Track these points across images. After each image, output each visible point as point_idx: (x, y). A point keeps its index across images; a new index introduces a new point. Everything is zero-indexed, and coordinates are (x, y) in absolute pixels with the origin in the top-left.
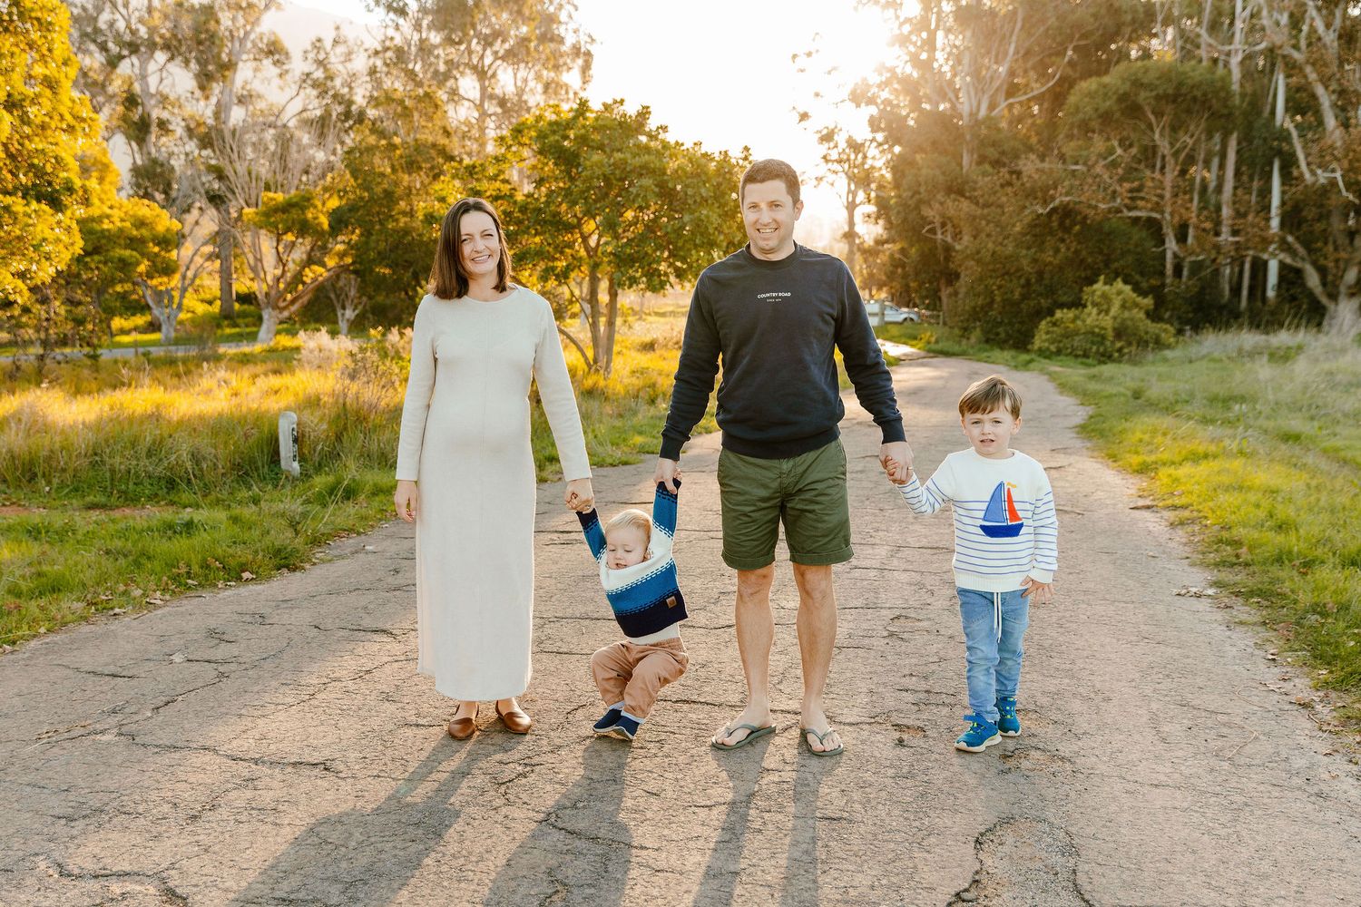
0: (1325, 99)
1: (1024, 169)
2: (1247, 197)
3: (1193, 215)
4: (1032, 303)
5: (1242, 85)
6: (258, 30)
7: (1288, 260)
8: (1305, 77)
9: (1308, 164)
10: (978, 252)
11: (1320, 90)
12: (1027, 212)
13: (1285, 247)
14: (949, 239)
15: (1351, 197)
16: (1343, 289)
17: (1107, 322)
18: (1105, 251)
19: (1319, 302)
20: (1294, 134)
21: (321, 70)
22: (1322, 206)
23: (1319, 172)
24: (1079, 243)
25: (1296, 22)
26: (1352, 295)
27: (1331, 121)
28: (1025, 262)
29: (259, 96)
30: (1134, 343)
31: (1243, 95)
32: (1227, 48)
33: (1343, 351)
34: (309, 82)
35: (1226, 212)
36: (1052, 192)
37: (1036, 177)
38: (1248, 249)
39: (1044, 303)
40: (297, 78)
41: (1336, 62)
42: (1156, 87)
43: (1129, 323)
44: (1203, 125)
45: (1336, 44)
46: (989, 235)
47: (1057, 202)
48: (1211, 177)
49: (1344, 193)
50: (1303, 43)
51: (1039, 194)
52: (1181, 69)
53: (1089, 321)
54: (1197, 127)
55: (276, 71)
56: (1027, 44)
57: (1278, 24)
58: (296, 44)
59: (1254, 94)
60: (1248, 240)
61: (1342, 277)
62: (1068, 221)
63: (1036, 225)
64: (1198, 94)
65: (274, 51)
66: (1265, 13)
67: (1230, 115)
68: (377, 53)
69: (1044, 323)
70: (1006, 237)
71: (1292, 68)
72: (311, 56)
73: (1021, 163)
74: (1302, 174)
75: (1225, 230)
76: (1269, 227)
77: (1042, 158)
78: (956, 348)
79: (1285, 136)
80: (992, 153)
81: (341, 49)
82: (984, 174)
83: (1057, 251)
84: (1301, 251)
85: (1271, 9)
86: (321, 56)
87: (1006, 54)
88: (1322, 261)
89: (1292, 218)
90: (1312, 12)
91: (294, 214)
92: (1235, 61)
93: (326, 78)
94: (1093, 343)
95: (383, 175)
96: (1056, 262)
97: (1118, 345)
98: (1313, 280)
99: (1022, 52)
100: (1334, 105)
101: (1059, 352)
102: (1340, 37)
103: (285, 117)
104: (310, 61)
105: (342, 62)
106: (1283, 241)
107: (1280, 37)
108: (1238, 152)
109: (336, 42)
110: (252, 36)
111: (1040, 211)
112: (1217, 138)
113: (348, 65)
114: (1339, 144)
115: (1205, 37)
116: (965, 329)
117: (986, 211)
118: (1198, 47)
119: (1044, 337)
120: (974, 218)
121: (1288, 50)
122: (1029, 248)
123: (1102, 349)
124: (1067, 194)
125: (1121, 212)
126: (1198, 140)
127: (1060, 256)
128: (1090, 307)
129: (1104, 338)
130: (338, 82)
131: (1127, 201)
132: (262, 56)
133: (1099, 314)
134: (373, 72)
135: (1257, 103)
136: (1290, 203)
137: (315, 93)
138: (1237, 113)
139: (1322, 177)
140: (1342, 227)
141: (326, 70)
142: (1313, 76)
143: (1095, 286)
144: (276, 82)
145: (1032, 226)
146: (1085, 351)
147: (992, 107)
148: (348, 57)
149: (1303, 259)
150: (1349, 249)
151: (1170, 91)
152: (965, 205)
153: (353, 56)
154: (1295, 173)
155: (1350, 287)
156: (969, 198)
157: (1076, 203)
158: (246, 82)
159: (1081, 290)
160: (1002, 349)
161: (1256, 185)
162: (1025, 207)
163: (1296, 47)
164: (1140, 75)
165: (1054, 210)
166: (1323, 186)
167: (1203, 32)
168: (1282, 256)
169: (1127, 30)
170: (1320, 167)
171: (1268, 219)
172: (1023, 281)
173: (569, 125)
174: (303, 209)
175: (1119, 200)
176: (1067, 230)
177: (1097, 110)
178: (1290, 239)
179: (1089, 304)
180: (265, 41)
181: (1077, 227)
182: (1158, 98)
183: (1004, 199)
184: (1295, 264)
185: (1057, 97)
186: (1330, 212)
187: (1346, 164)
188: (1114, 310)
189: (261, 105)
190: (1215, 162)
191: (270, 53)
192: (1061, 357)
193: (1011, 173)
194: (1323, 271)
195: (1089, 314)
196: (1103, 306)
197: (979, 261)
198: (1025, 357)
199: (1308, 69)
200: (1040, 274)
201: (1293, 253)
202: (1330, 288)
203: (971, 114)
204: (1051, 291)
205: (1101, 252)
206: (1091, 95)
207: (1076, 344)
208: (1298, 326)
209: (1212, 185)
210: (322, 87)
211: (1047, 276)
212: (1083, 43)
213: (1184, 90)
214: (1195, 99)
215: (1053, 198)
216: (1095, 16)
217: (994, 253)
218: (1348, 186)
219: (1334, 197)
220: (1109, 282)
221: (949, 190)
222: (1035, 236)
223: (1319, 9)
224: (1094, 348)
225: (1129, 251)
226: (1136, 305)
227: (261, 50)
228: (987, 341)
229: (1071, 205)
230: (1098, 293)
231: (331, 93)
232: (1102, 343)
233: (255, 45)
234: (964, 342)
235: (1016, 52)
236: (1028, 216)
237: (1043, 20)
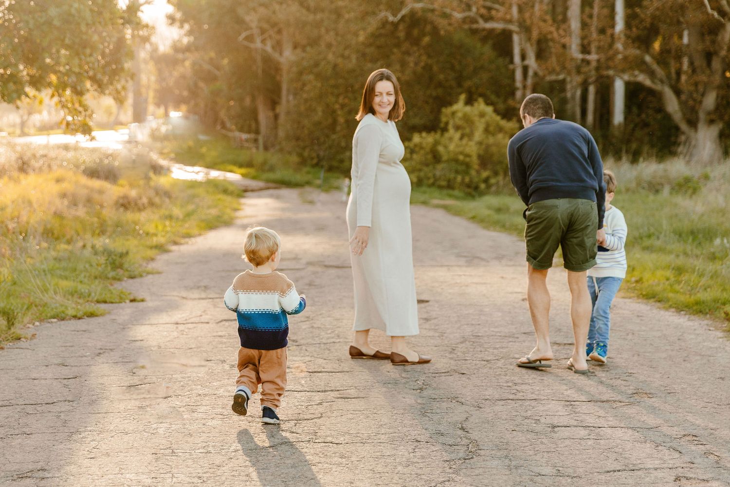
7: (647, 82)
10: (316, 65)
13: (643, 67)
14: (269, 49)
16: (702, 115)
17: (472, 148)
18: (457, 67)
24: (429, 56)
26: (711, 122)
30: (501, 173)
35: (574, 26)
38: (608, 68)
43: (494, 149)
46: (329, 46)
47: (407, 9)
49: (710, 10)
53: (452, 147)
61: (701, 102)
62: (416, 32)
63: (380, 35)
78: (299, 177)
84: (659, 71)
88: (680, 85)
94: (457, 172)
97: (485, 174)
98: (672, 105)
106: (640, 60)
111: (390, 19)
123: (467, 180)
124: (420, 1)
125: (477, 22)
128: (451, 131)
129: (468, 166)
131: (483, 11)
133: (461, 138)
143: (455, 107)
145: (375, 36)
146: (449, 181)
149: (662, 81)
150: (708, 72)
155: (709, 113)
157: (427, 11)
159: (439, 112)
165: (404, 18)
175: (474, 9)
176: (416, 42)
178: (647, 57)
179: (450, 127)
181: (427, 39)
184: (653, 86)
188: (478, 135)
192: (424, 189)
194: (681, 95)
195: (451, 139)
196: (466, 128)
197: (318, 76)
201: (652, 74)
202: (689, 115)
205: (452, 68)
207: (438, 173)
220: (469, 102)
222: (379, 47)
224: (459, 178)
225: (482, 67)
226: (501, 129)
229: (420, 14)
230: (460, 115)
232: (466, 172)
236: (373, 24)
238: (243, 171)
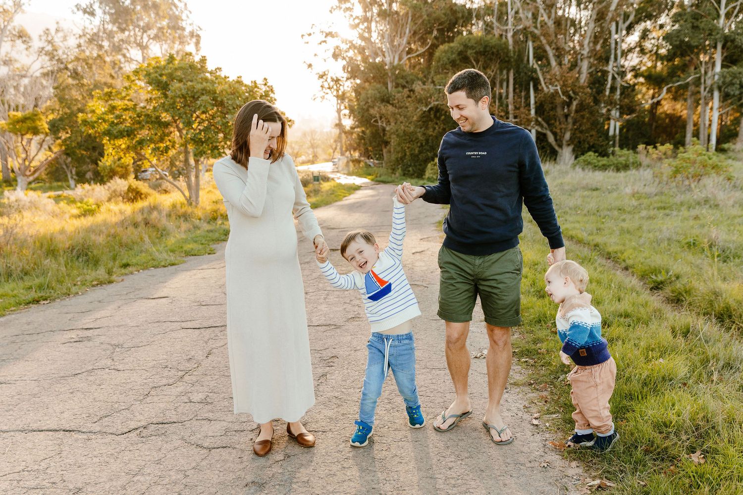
0: (551, 53)
1: (416, 89)
2: (519, 100)
3: (496, 109)
4: (424, 155)
5: (514, 47)
6: (12, 24)
7: (540, 130)
8: (541, 42)
9: (545, 83)
10: (397, 131)
11: (548, 48)
12: (419, 110)
13: (538, 123)
14: (384, 125)
15: (565, 98)
16: (564, 142)
19: (554, 149)
20: (538, 69)
21: (50, 45)
22: (552, 103)
23: (550, 86)
24: (444, 124)
25: (535, 17)
26: (569, 145)
27: (553, 63)
28: (419, 135)
29: (16, 61)
31: (514, 52)
32: (505, 28)
33: (567, 173)
34: (44, 52)
35: (511, 107)
36: (429, 100)
37: (422, 93)
39: (430, 155)
40: (36, 50)
41: (554, 35)
42: (475, 48)
44: (498, 66)
45: (553, 26)
46: (402, 122)
47: (432, 105)
48: (503, 91)
49: (562, 97)
50: (539, 26)
51: (424, 101)
52: (486, 39)
54: (495, 67)
55: (24, 46)
56: (414, 28)
57: (527, 18)
58: (35, 32)
59: (519, 51)
60: (521, 121)
61: (564, 136)
62: (438, 114)
63: (423, 117)
64: (495, 50)
65: (22, 35)
66: (521, 11)
67: (509, 62)
68: (80, 36)
69: (429, 165)
70: (410, 123)
71: (535, 38)
72: (44, 38)
73: (414, 86)
74: (543, 88)
75: (511, 116)
76: (530, 114)
77: (424, 83)
78: (390, 179)
79: (534, 71)
80: (401, 81)
81: (60, 34)
82: (399, 92)
83: (434, 129)
84: (545, 125)
85: (523, 9)
86: (50, 38)
87: (405, 34)
88: (554, 130)
89: (540, 110)
90: (542, 11)
91: (29, 124)
92: (510, 34)
93: (53, 50)
95: (76, 100)
96: (434, 134)
98: (551, 139)
99: (412, 32)
100: (554, 55)
102: (555, 23)
103: (31, 71)
104: (43, 40)
105: (62, 42)
106: (537, 120)
107: (529, 23)
108: (514, 79)
109: (57, 31)
110: (9, 28)
111: (424, 109)
112: (505, 72)
113: (65, 43)
114: (558, 73)
115: (496, 24)
116: (394, 170)
117: (400, 110)
118: (493, 29)
119: (430, 172)
120: (395, 114)
121: (532, 29)
122: (421, 128)
124: (437, 100)
126: (496, 73)
127: (436, 131)
130: (60, 52)
132: (16, 38)
134: (79, 46)
135: (521, 54)
136: (539, 102)
137: (47, 58)
138: (512, 60)
139: (552, 89)
140: (562, 113)
141: (53, 46)
142: (544, 41)
144: (25, 52)
145: (421, 117)
147: (400, 59)
148: (65, 38)
149: (546, 129)
150: (566, 124)
151: (482, 49)
152: (390, 108)
153: (68, 38)
154: (540, 88)
155: (567, 141)
156: (392, 105)
157: (441, 105)
158: (7, 53)
160: (412, 178)
161: (523, 94)
162: (417, 108)
163: (536, 27)
164: (467, 42)
165: (431, 109)
166: (552, 93)
167: (494, 21)
168: (537, 127)
169: (461, 22)
170: (550, 84)
171: (529, 110)
172: (419, 144)
174: (34, 121)
176: (438, 118)
177: (449, 59)
178: (540, 119)
180: (17, 30)
181: (443, 117)
182: (476, 53)
183: (408, 104)
184: (543, 131)
185: (430, 53)
186: (556, 106)
187: (561, 83)
189: (17, 65)
190: (505, 84)
191: (20, 37)
193: (410, 91)
194: (555, 134)
197: (398, 136)
199: (542, 38)
200: (427, 141)
201: (542, 126)
202: (559, 142)
203: (391, 63)
204: (433, 149)
206: (445, 52)
208: (546, 161)
209: (504, 95)
210: (51, 55)
211: (430, 141)
212: (440, 27)
213: (488, 49)
214: (493, 53)
215: (430, 103)
216: (445, 14)
217: (404, 131)
218: (564, 93)
219: (557, 98)
221: (383, 101)
222: (423, 122)
223: (545, 10)
227: (15, 35)
228: (404, 175)
229: (439, 106)
231: (56, 58)
233: (11, 33)
234: (393, 176)
235: (410, 32)
236: (419, 112)
237: (421, 16)
238: (370, 177)
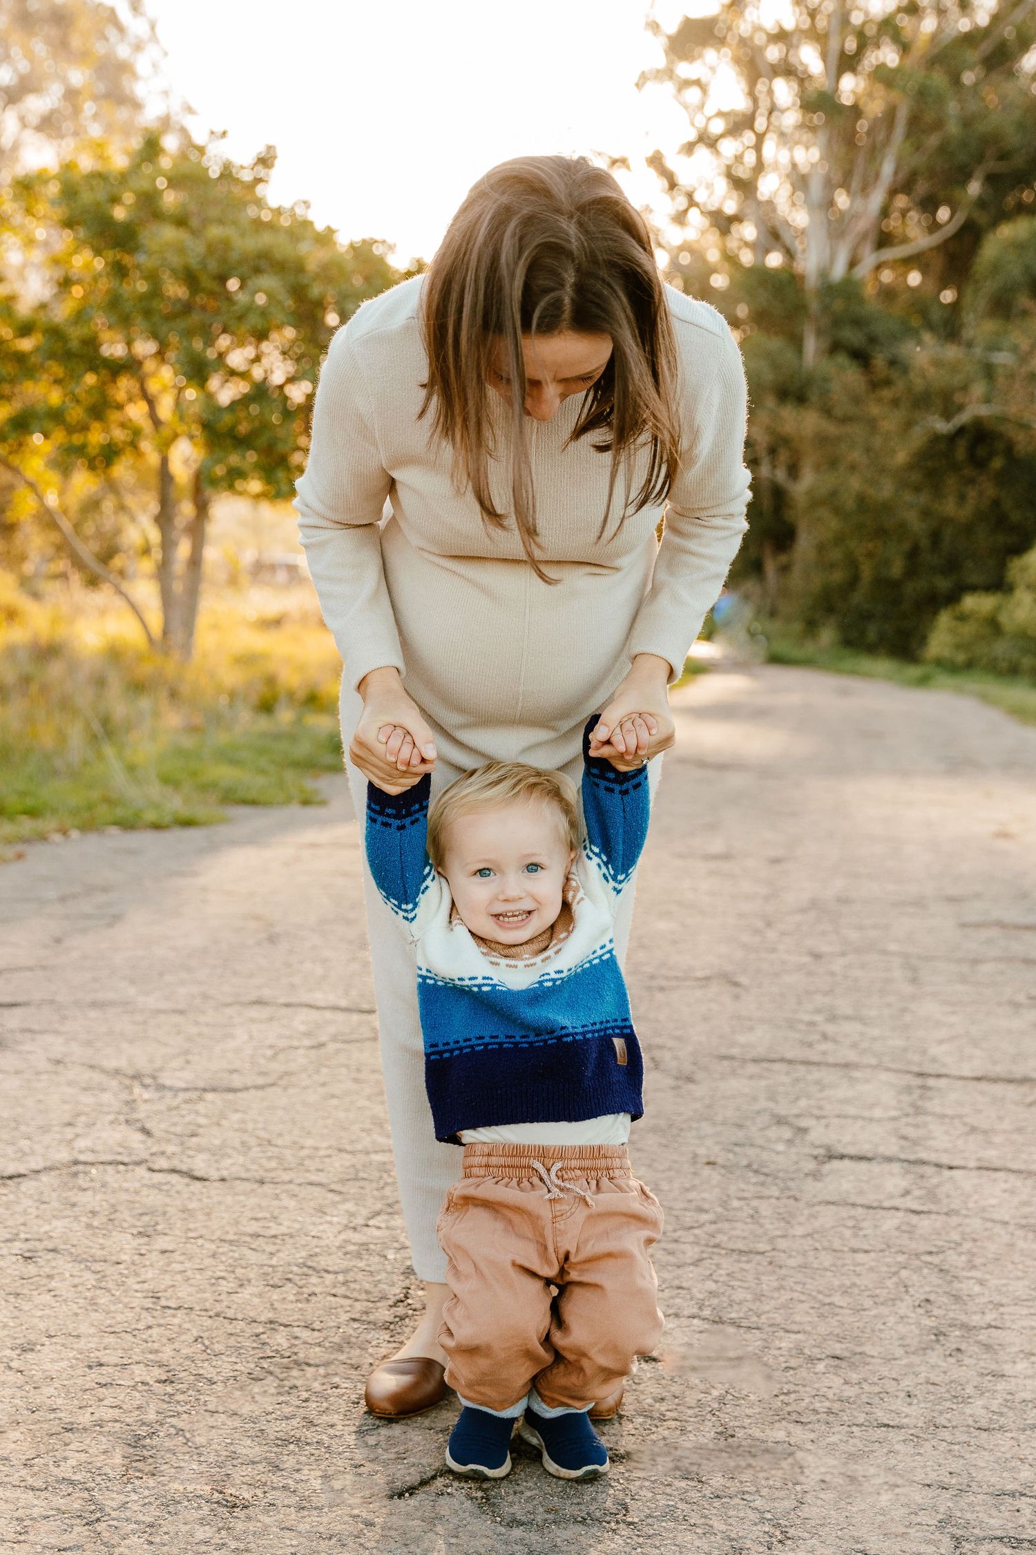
1: (913, 358)
4: (921, 584)
10: (834, 496)
12: (917, 429)
24: (1001, 487)
28: (910, 513)
36: (957, 397)
37: (932, 372)
39: (943, 584)
47: (966, 415)
51: (937, 402)
53: (1020, 614)
56: (914, 161)
63: (932, 453)
69: (943, 616)
70: (883, 472)
73: (906, 347)
77: (942, 341)
80: (852, 336)
82: (840, 370)
83: (963, 498)
87: (877, 175)
94: (1025, 652)
99: (904, 175)
101: (969, 666)
111: (938, 428)
116: (812, 624)
117: (848, 429)
119: (944, 639)
120: (826, 440)
122: (917, 492)
127: (967, 508)
128: (1021, 591)
143: (1030, 557)
146: (1013, 663)
147: (853, 263)
152: (811, 417)
157: (996, 418)
159: (1004, 563)
160: (874, 655)
162: (912, 422)
172: (907, 546)
173: (124, 178)
177: (1026, 271)
179: (1019, 586)
181: (998, 462)
183: (874, 410)
185: (955, 255)
193: (890, 363)
195: (1020, 603)
197: (836, 510)
198: (914, 671)
203: (820, 273)
204: (952, 566)
206: (1018, 248)
207: (997, 651)
211: (947, 538)
212: (997, 168)
215: (959, 409)
217: (861, 495)
222: (928, 471)
224: (1028, 660)
228: (848, 643)
234: (810, 640)
235: (896, 173)
236: (919, 438)
237: (938, 125)
